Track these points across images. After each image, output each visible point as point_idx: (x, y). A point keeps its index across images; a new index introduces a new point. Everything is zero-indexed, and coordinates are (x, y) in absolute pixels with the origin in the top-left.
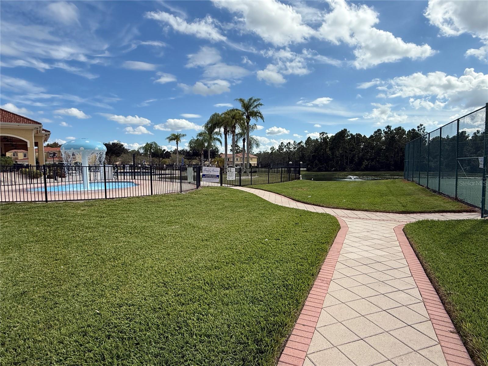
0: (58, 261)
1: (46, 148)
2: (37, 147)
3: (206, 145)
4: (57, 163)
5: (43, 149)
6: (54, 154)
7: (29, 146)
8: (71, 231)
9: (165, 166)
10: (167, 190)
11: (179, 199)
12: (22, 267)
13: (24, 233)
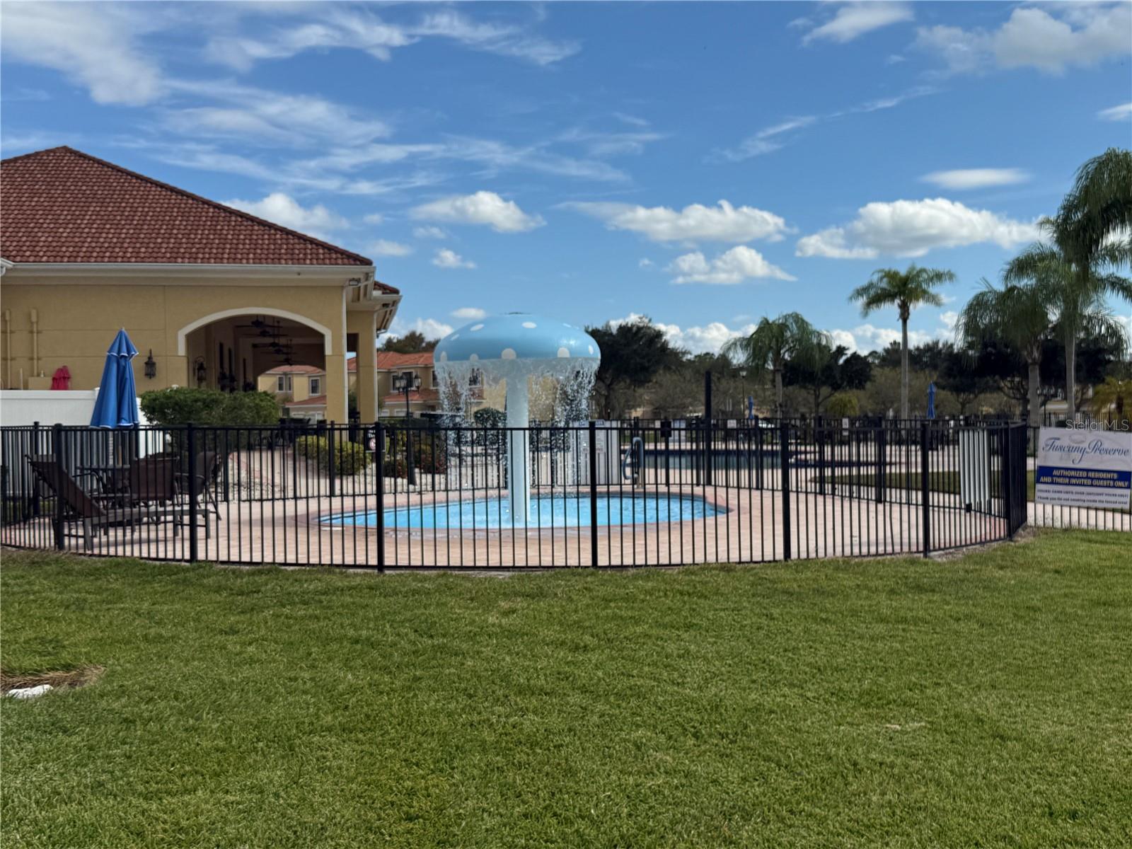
0: (417, 826)
1: (382, 356)
2: (353, 355)
3: (1054, 315)
4: (417, 414)
5: (372, 360)
6: (409, 378)
7: (328, 351)
8: (464, 701)
9: (846, 423)
10: (856, 540)
11: (920, 589)
12: (295, 832)
13: (305, 692)
